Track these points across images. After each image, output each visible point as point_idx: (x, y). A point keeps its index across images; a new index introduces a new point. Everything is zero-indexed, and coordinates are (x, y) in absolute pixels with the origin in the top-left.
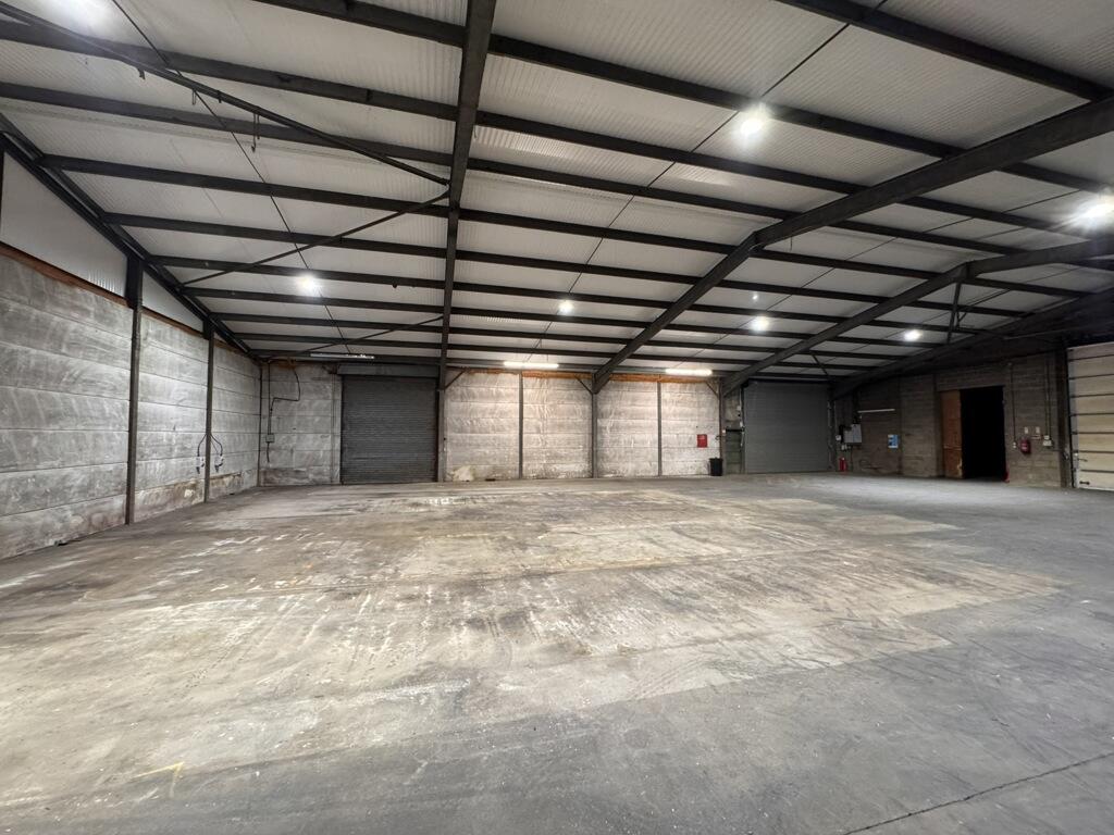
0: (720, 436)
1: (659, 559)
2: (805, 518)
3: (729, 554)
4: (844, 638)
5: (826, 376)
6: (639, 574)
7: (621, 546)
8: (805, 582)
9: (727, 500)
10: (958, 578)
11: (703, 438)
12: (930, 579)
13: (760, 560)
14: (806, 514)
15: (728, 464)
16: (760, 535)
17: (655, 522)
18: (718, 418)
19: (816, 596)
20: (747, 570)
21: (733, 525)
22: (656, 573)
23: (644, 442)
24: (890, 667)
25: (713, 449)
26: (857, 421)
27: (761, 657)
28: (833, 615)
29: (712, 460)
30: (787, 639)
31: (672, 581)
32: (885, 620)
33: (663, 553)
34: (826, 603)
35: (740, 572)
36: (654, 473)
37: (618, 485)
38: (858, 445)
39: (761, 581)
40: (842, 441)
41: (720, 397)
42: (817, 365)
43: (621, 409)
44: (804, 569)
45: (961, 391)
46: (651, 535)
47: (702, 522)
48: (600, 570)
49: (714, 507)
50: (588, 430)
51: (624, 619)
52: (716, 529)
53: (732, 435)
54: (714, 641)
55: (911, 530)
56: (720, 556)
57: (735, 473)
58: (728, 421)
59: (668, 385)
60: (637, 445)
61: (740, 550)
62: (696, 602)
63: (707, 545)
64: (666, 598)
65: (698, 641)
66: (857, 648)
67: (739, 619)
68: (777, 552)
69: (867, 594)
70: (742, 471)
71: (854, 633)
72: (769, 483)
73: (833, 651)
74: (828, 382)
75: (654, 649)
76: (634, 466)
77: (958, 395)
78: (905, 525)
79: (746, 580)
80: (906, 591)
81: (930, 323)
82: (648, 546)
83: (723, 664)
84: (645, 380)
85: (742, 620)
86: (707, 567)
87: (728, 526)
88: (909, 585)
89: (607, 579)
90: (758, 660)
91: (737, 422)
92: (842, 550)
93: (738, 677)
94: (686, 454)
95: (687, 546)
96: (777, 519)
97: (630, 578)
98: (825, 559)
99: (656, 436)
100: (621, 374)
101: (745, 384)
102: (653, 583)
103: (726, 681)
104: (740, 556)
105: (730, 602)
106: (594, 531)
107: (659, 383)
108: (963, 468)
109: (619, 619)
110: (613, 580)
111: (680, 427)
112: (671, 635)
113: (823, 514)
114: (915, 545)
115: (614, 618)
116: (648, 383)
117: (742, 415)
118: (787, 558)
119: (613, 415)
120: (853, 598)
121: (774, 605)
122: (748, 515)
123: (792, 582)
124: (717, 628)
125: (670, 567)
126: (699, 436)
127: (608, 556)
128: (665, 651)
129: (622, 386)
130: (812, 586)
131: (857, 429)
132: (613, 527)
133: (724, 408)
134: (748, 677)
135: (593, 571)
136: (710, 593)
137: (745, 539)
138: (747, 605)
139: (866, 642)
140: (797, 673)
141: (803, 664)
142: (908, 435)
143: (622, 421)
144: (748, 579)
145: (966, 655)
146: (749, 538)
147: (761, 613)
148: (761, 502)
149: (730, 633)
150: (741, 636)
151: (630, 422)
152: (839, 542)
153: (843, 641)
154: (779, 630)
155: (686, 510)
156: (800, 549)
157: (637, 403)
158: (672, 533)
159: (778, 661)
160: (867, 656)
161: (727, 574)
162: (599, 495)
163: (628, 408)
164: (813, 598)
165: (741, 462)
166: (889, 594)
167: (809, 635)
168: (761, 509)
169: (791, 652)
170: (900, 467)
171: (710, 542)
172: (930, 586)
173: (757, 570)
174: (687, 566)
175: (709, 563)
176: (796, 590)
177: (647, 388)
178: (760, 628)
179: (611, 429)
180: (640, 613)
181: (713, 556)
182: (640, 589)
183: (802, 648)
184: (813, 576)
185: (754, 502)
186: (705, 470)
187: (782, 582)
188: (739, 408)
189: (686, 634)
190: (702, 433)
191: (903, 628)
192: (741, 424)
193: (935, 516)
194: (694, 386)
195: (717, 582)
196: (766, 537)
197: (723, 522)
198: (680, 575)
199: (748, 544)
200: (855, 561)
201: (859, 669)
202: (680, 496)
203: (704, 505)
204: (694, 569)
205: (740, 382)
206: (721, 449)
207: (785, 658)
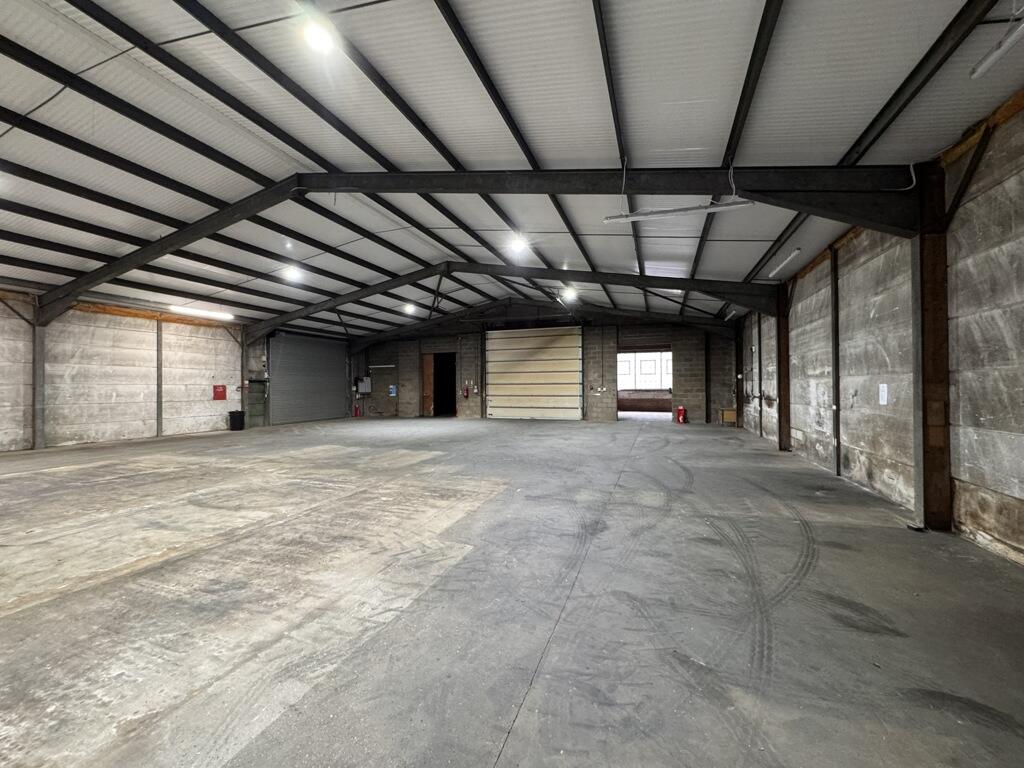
0: (242, 387)
1: (175, 549)
2: (338, 462)
3: (272, 517)
4: (405, 573)
5: (347, 334)
6: (143, 581)
7: (103, 546)
8: (356, 528)
9: (255, 456)
10: (457, 491)
11: (221, 389)
12: (442, 497)
13: (307, 515)
14: (339, 458)
15: (251, 416)
16: (300, 488)
17: (161, 497)
18: (239, 368)
19: (371, 538)
20: (296, 531)
21: (268, 482)
22: (175, 571)
23: (132, 395)
24: (446, 587)
25: (234, 401)
26: (368, 375)
27: (338, 632)
28: (389, 553)
29: (232, 414)
30: (357, 597)
31: (202, 575)
32: (428, 543)
33: (180, 538)
34: (380, 543)
35: (290, 536)
36: (150, 433)
37: (85, 456)
38: (368, 394)
39: (316, 540)
40: (357, 391)
41: (242, 345)
42: (340, 324)
43: (91, 351)
44: (352, 513)
45: (435, 355)
46: (157, 517)
47: (230, 485)
48: (62, 599)
49: (242, 466)
50: (22, 378)
51: (125, 669)
52: (251, 491)
53: (256, 386)
54: (279, 638)
55: (418, 460)
56: (261, 522)
57: (258, 426)
58: (250, 371)
59: (173, 326)
60: (123, 400)
61: (283, 510)
62: (243, 594)
63: (243, 513)
64: (197, 603)
65: (258, 648)
66: (417, 579)
67: (303, 593)
68: (322, 502)
69: (408, 524)
70: (267, 422)
71: (411, 565)
72: (296, 432)
73: (401, 591)
74: (347, 340)
75: (191, 695)
76: (116, 427)
77: (432, 356)
78: (412, 456)
79: (300, 543)
80: (431, 512)
81: (421, 301)
82: (153, 535)
83: (298, 666)
84: (136, 316)
85: (306, 595)
86: (248, 541)
87: (264, 485)
88: (433, 506)
89: (79, 609)
90: (336, 639)
91: (260, 373)
92: (377, 487)
93: (319, 673)
94: (197, 408)
95: (215, 520)
96: (313, 468)
97: (128, 592)
98: (367, 499)
99: (154, 388)
100: (94, 303)
101: (271, 335)
102: (171, 588)
103: (307, 688)
104: (284, 516)
105: (286, 577)
106: (43, 534)
107: (159, 322)
108: (435, 409)
109: (115, 672)
110: (93, 608)
111: (191, 376)
112: (216, 658)
113: (351, 456)
114: (425, 471)
115: (104, 676)
116: (140, 321)
117: (268, 365)
118: (333, 506)
119: (76, 360)
120: (399, 531)
121: (336, 562)
122: (282, 469)
123: (346, 531)
124: (279, 618)
125: (194, 556)
126: (215, 387)
127: (77, 569)
128: (210, 690)
129: (96, 320)
130: (364, 529)
131: (367, 381)
132: (84, 519)
133: (248, 357)
134: (330, 668)
135: (48, 605)
136: (258, 574)
137: (285, 496)
138: (308, 573)
139: (422, 570)
140: (378, 634)
141: (381, 619)
142: (403, 386)
143: (94, 367)
144: (300, 542)
145: (484, 553)
146: (290, 494)
147: (325, 577)
148: (292, 453)
149: (296, 618)
150: (311, 616)
151: (109, 369)
152: (373, 480)
153: (405, 576)
154: (348, 590)
155: (206, 474)
156: (342, 494)
157: (122, 344)
158: (191, 508)
159: (357, 629)
160: (428, 584)
161: (276, 543)
162: (48, 475)
163: (108, 350)
164: (368, 542)
165: (265, 413)
166: (422, 519)
167: (377, 583)
168: (294, 460)
169: (366, 611)
170: (396, 410)
171: (245, 508)
172: (444, 503)
173: (308, 528)
174: (220, 547)
175: (250, 535)
176: (352, 538)
177: (141, 326)
178: (328, 595)
179: (73, 378)
180: (156, 644)
181: (253, 524)
182: (150, 606)
183: (374, 601)
184: (362, 518)
185: (287, 453)
186: (223, 425)
187: (336, 534)
188: (264, 358)
189: (239, 646)
190: (220, 383)
191: (442, 545)
192: (266, 375)
193: (428, 446)
194: (210, 331)
195: (265, 557)
196: (307, 488)
197: (256, 481)
198: (211, 562)
199: (291, 500)
200: (390, 495)
201: (425, 601)
202: (193, 459)
203: (230, 466)
204: (232, 547)
205: (265, 331)
206: (242, 401)
207: (363, 620)
